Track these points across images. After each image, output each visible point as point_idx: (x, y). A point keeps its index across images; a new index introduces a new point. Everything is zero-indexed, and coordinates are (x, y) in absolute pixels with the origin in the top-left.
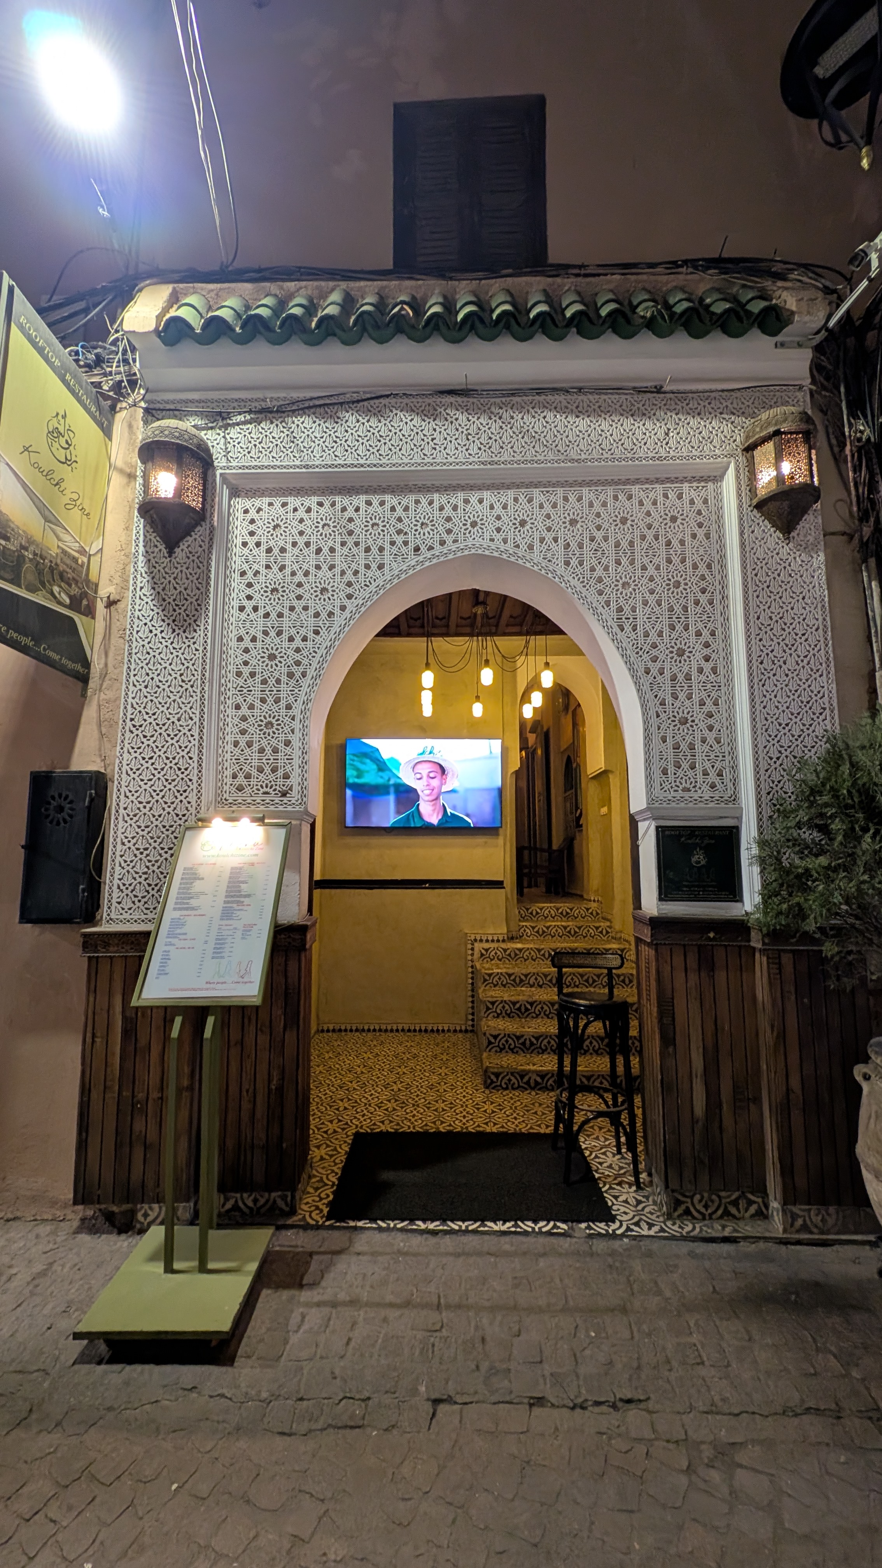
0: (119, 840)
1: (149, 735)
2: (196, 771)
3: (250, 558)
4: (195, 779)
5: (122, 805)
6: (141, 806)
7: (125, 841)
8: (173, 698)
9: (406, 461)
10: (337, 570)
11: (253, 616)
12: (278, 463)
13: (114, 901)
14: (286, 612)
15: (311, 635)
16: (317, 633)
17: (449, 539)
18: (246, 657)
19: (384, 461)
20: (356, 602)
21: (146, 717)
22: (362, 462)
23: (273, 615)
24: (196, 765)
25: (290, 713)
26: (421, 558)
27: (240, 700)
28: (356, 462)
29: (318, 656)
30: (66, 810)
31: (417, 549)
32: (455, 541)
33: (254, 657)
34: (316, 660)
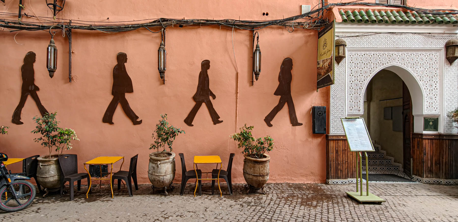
0: (331, 119)
1: (335, 100)
2: (345, 107)
3: (351, 65)
4: (344, 108)
5: (332, 113)
6: (335, 113)
7: (333, 119)
8: (340, 93)
9: (382, 47)
10: (368, 68)
11: (352, 77)
12: (358, 47)
13: (331, 130)
14: (358, 76)
15: (363, 81)
16: (364, 80)
17: (389, 62)
18: (351, 85)
19: (378, 47)
20: (372, 74)
21: (335, 96)
22: (374, 47)
23: (356, 77)
24: (344, 105)
25: (360, 96)
26: (384, 66)
27: (350, 93)
28: (373, 47)
29: (365, 85)
30: (321, 113)
31: (383, 64)
32: (390, 63)
33: (353, 85)
34: (364, 86)
